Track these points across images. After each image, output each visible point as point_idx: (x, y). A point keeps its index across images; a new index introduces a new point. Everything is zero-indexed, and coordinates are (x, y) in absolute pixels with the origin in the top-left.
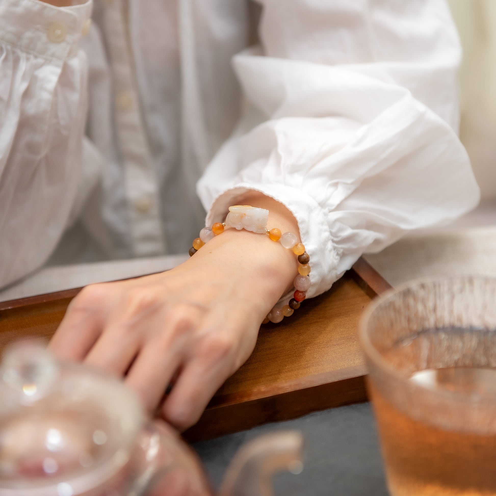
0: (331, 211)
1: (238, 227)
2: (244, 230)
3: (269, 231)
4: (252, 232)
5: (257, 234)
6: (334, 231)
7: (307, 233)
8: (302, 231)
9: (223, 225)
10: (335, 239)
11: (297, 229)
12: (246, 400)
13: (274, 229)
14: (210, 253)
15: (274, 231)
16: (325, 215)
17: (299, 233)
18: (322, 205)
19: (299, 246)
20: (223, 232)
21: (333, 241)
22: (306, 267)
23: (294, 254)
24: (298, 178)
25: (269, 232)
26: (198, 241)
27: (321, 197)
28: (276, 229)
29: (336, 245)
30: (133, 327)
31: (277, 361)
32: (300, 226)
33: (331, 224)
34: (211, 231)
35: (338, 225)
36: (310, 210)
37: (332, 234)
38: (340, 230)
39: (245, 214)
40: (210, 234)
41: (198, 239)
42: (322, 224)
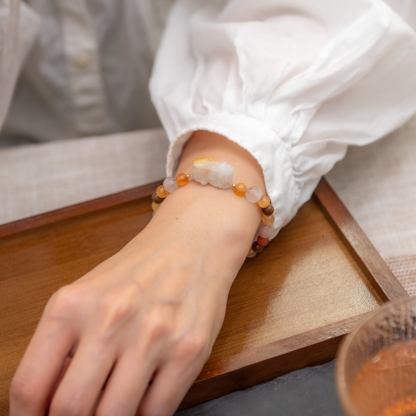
0: (293, 145)
1: (204, 182)
2: (208, 184)
3: (234, 185)
4: (218, 188)
5: (223, 189)
6: (296, 166)
7: (272, 178)
8: (266, 179)
9: (188, 178)
10: (297, 174)
11: (262, 176)
12: (216, 374)
13: (239, 184)
14: (177, 219)
15: (240, 186)
16: (288, 149)
17: (264, 181)
18: (285, 139)
19: (264, 199)
20: (188, 183)
21: (296, 176)
22: (270, 217)
23: (259, 207)
24: (260, 108)
25: (234, 187)
26: (162, 189)
27: (284, 132)
28: (241, 183)
29: (298, 180)
30: (109, 340)
31: (241, 313)
32: (265, 174)
33: (294, 160)
34: (175, 182)
35: (301, 159)
36: (273, 149)
37: (294, 169)
38: (303, 163)
39: (210, 171)
40: (174, 184)
41: (161, 188)
42: (285, 161)
